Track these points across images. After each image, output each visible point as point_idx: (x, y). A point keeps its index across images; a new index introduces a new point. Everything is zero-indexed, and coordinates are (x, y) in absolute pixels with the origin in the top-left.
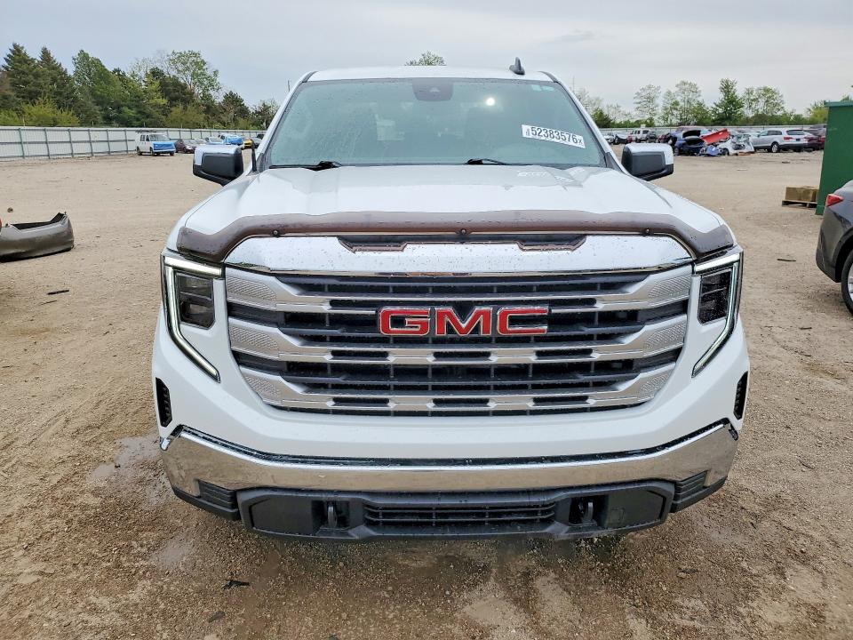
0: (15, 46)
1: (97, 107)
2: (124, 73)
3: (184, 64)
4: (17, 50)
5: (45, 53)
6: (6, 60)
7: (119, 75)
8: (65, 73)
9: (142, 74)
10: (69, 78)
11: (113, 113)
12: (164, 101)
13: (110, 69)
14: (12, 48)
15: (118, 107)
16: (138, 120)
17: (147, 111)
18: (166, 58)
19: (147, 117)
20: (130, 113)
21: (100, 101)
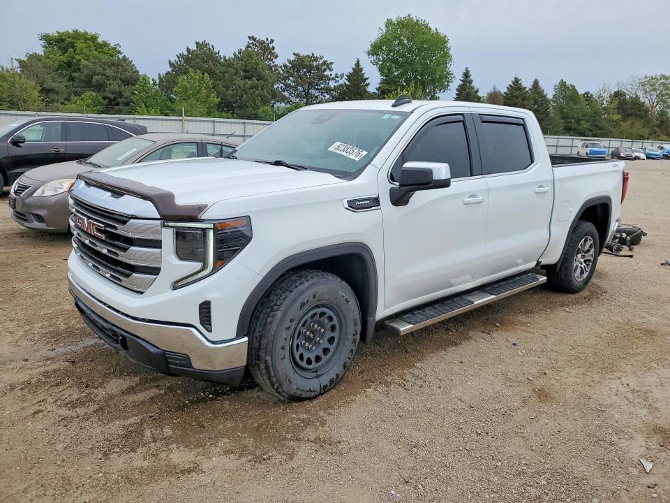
0: (515, 78)
1: (562, 121)
2: (592, 95)
3: (652, 85)
4: (517, 81)
5: (536, 83)
6: (508, 88)
7: (588, 97)
8: (545, 96)
9: (606, 95)
10: (547, 101)
11: (574, 125)
12: (617, 117)
13: (581, 92)
14: (514, 80)
15: (578, 121)
16: (591, 131)
17: (601, 125)
18: (638, 81)
19: (600, 129)
20: (585, 125)
21: (564, 117)
